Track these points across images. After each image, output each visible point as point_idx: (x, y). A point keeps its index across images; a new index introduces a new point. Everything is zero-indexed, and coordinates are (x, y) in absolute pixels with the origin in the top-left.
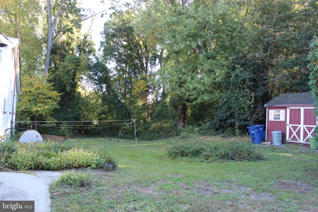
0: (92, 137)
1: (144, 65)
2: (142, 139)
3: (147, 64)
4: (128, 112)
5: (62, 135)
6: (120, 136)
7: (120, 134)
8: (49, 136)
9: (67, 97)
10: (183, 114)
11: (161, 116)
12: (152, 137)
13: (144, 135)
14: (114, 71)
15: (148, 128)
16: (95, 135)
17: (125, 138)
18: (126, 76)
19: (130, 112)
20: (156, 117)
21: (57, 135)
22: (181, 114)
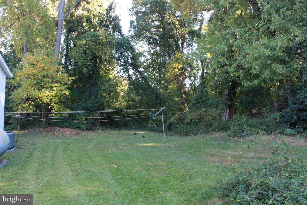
0: (116, 129)
1: (179, 46)
2: (175, 132)
3: (182, 44)
4: (159, 99)
5: (77, 127)
6: (150, 129)
7: (150, 125)
8: (57, 130)
9: (88, 81)
10: (229, 100)
11: (201, 103)
12: (189, 132)
13: (178, 127)
14: (148, 55)
15: (184, 119)
16: (120, 126)
17: (155, 131)
18: (160, 61)
19: (162, 99)
20: (194, 105)
21: (70, 128)
22: (227, 101)
